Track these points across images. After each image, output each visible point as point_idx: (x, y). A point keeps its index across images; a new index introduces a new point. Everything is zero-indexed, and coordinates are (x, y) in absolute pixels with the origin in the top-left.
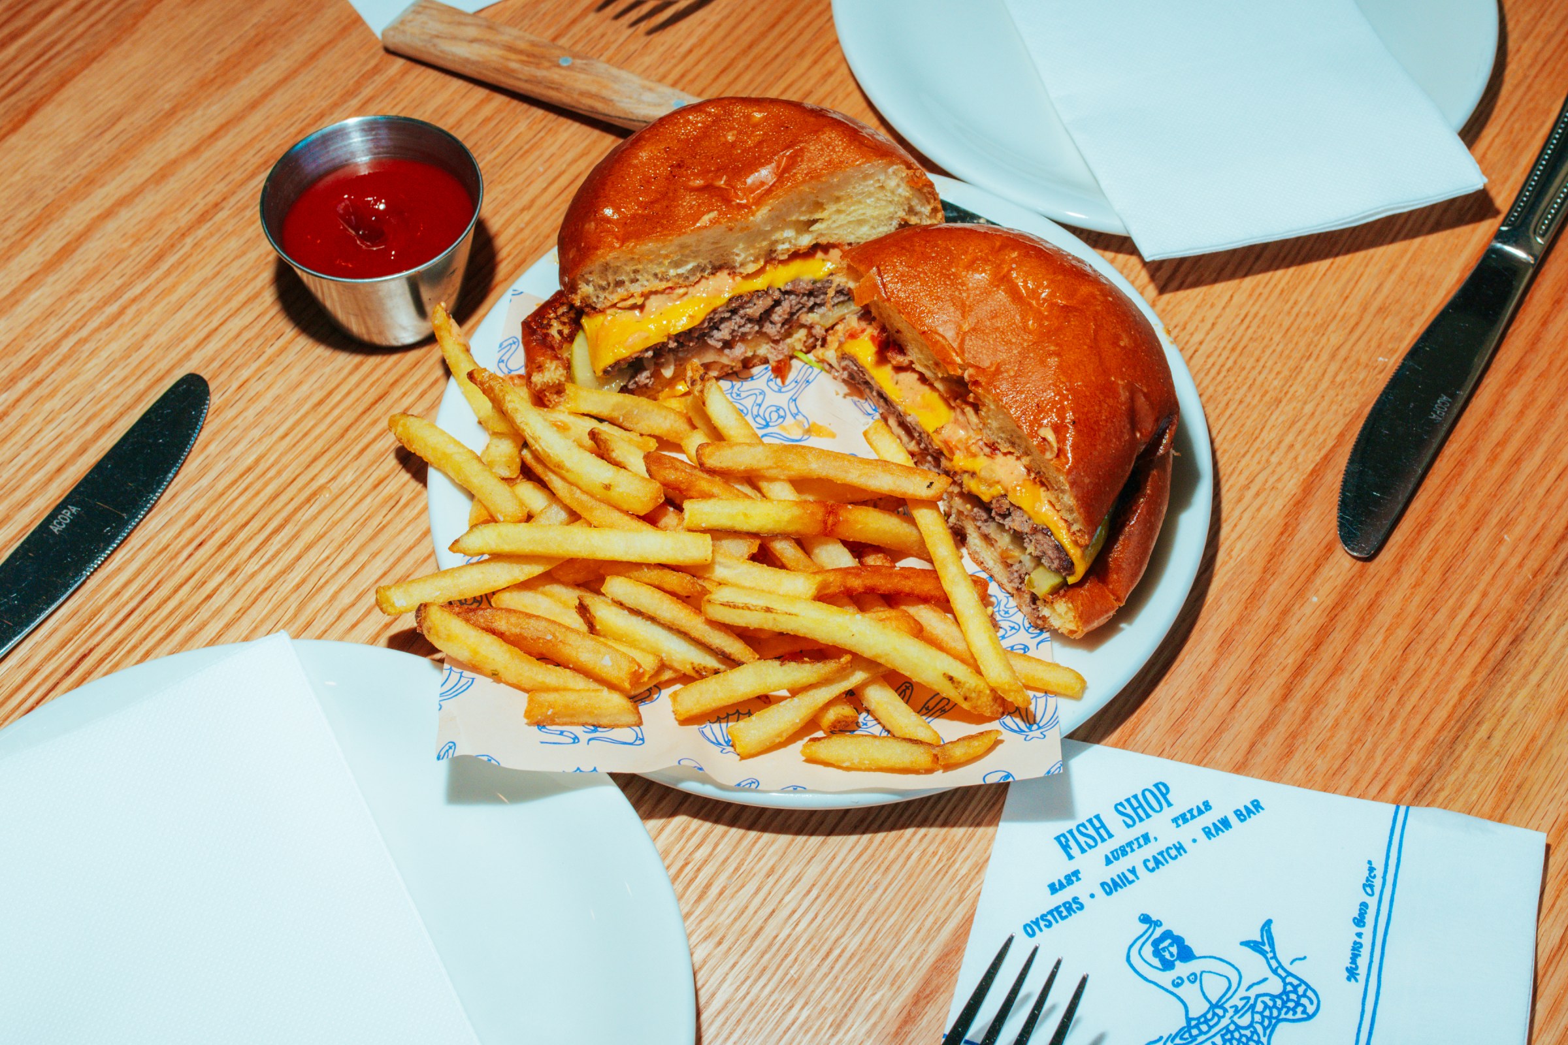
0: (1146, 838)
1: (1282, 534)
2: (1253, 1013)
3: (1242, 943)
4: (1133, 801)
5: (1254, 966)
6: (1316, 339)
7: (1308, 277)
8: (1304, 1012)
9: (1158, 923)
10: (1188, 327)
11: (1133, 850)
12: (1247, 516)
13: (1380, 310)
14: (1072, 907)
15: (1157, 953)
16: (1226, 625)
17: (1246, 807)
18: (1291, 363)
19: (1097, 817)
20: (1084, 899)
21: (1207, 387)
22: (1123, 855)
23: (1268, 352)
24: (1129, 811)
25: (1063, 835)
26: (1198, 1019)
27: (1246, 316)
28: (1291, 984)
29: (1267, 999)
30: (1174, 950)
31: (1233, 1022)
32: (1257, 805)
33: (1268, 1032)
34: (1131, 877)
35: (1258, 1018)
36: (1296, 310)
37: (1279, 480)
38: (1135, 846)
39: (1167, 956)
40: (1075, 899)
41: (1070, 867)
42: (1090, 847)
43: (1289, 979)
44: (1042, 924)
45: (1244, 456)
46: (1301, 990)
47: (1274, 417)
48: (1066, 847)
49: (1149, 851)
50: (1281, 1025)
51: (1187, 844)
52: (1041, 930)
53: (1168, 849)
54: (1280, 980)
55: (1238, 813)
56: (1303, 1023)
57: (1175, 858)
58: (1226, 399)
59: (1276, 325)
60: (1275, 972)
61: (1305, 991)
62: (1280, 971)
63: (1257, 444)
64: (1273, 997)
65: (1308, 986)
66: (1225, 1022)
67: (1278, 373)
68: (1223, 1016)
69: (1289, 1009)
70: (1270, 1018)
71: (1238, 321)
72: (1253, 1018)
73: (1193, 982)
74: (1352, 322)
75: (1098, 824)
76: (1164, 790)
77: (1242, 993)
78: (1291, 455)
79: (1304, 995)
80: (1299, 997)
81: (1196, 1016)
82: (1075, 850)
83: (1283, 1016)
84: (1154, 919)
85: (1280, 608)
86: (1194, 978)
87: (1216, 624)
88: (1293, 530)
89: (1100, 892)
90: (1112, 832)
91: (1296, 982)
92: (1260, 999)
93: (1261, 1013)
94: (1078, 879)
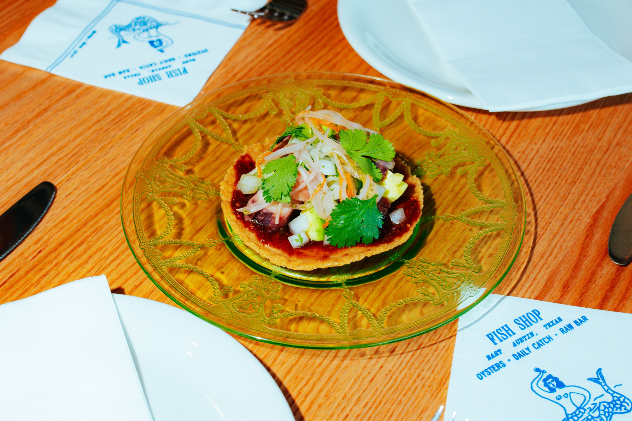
0: (532, 334)
1: (586, 239)
2: (599, 410)
3: (588, 379)
4: (523, 318)
5: (596, 389)
6: (588, 157)
7: (580, 131)
8: (625, 409)
9: (544, 372)
10: (525, 152)
11: (526, 340)
12: (567, 232)
13: (617, 144)
14: (500, 365)
15: (546, 385)
16: (564, 279)
17: (579, 319)
18: (578, 167)
19: (506, 326)
20: (505, 362)
21: (539, 177)
22: (522, 342)
23: (566, 162)
24: (521, 322)
25: (490, 334)
26: (572, 414)
27: (553, 148)
28: (616, 397)
29: (605, 404)
30: (554, 383)
31: (590, 415)
32: (585, 319)
33: (608, 419)
34: (527, 352)
35: (602, 413)
36: (576, 145)
37: (580, 216)
38: (527, 338)
39: (551, 386)
40: (501, 362)
41: (496, 348)
42: (505, 339)
43: (615, 395)
44: (486, 373)
45: (561, 206)
46: (622, 399)
47: (573, 190)
48: (492, 340)
49: (535, 340)
50: (614, 416)
51: (553, 336)
52: (485, 376)
53: (543, 339)
54: (610, 395)
55: (576, 322)
56: (626, 414)
57: (548, 342)
58: (548, 182)
59: (568, 151)
60: (607, 391)
61: (624, 400)
62: (609, 391)
63: (567, 201)
64: (608, 403)
65: (625, 397)
66: (585, 415)
67: (572, 171)
68: (584, 413)
69: (617, 408)
70: (608, 412)
71: (549, 149)
72: (600, 413)
73: (567, 397)
74: (605, 149)
75: (507, 329)
76: (538, 314)
77: (592, 401)
78: (585, 205)
79: (624, 401)
80: (621, 402)
81: (570, 413)
82: (497, 341)
83: (615, 411)
84: (542, 369)
85: (590, 272)
86: (566, 396)
87: (559, 279)
88: (591, 237)
89: (512, 359)
90: (514, 332)
91: (619, 396)
92: (602, 404)
93: (604, 410)
94: (501, 353)
